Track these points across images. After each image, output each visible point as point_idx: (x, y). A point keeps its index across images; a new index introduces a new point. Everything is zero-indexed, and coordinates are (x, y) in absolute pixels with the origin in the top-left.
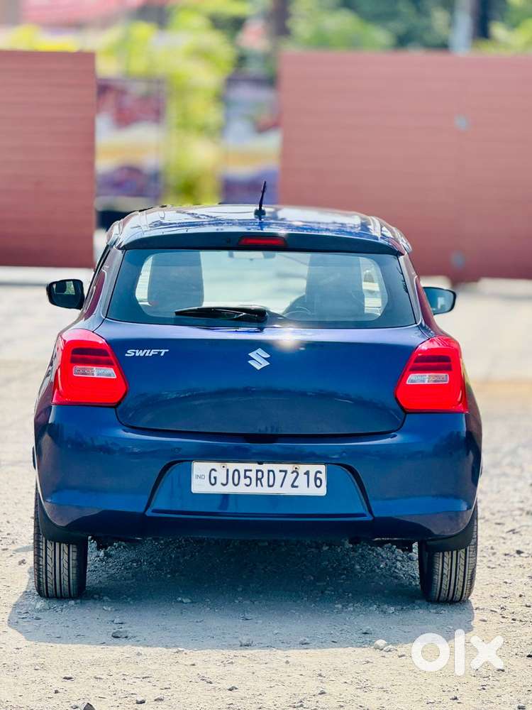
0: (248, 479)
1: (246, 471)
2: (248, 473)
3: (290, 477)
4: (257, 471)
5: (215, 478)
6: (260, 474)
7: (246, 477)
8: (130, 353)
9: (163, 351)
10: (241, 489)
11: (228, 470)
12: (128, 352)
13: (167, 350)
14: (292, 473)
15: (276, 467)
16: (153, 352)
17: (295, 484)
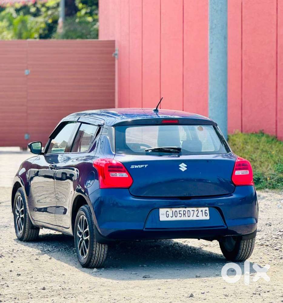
0: (180, 214)
1: (179, 211)
2: (180, 212)
3: (196, 213)
4: (184, 211)
5: (168, 214)
6: (185, 212)
7: (179, 214)
8: (132, 167)
9: (146, 166)
10: (178, 218)
11: (173, 211)
12: (132, 166)
13: (147, 165)
14: (196, 211)
15: (191, 209)
16: (142, 166)
17: (198, 216)
